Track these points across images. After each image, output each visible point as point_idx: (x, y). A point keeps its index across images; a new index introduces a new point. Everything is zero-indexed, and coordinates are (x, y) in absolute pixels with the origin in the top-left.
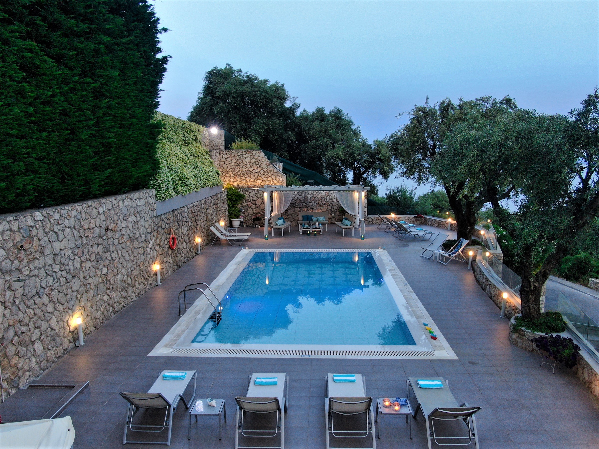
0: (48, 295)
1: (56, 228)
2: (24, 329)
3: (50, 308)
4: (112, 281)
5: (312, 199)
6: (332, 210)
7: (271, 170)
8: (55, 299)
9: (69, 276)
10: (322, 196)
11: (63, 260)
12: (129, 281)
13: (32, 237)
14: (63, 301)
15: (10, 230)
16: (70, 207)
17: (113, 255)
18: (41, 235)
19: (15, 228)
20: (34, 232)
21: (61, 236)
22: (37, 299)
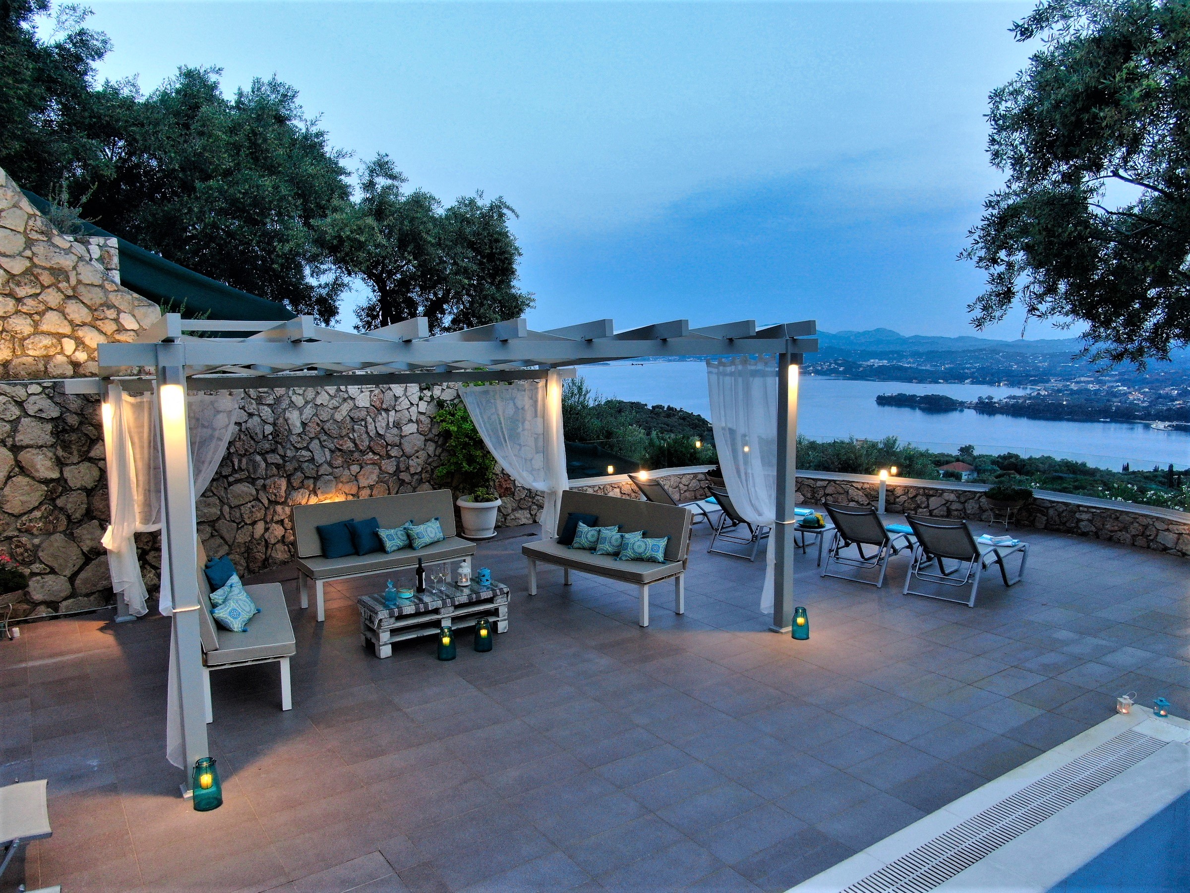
5: (313, 429)
6: (403, 476)
7: (58, 273)
10: (356, 414)
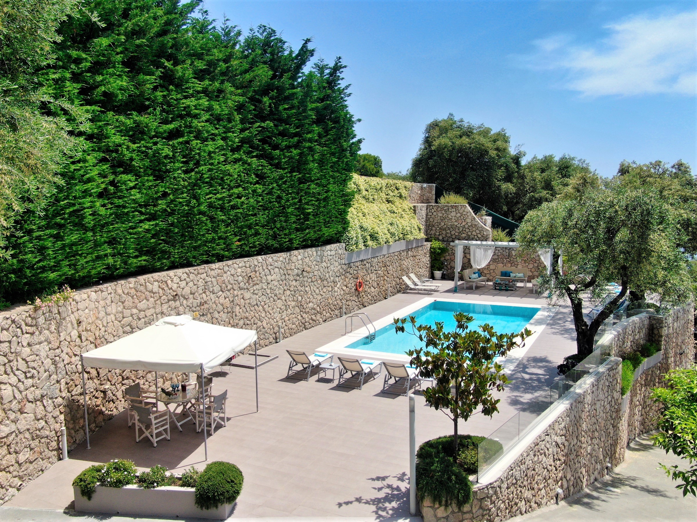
0: (263, 307)
1: (270, 268)
2: (248, 322)
3: (263, 315)
4: (305, 306)
7: (475, 225)
8: (267, 310)
9: (275, 298)
11: (273, 287)
12: (319, 310)
13: (256, 272)
14: (271, 312)
15: (245, 267)
16: (279, 255)
17: (307, 289)
18: (261, 270)
19: (248, 265)
20: (257, 269)
21: (272, 272)
22: (256, 306)
